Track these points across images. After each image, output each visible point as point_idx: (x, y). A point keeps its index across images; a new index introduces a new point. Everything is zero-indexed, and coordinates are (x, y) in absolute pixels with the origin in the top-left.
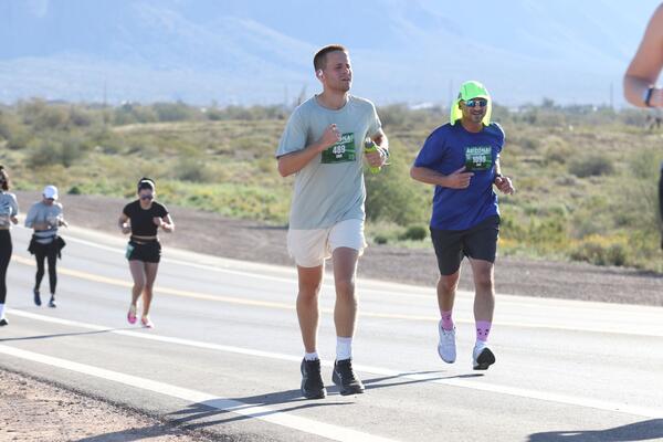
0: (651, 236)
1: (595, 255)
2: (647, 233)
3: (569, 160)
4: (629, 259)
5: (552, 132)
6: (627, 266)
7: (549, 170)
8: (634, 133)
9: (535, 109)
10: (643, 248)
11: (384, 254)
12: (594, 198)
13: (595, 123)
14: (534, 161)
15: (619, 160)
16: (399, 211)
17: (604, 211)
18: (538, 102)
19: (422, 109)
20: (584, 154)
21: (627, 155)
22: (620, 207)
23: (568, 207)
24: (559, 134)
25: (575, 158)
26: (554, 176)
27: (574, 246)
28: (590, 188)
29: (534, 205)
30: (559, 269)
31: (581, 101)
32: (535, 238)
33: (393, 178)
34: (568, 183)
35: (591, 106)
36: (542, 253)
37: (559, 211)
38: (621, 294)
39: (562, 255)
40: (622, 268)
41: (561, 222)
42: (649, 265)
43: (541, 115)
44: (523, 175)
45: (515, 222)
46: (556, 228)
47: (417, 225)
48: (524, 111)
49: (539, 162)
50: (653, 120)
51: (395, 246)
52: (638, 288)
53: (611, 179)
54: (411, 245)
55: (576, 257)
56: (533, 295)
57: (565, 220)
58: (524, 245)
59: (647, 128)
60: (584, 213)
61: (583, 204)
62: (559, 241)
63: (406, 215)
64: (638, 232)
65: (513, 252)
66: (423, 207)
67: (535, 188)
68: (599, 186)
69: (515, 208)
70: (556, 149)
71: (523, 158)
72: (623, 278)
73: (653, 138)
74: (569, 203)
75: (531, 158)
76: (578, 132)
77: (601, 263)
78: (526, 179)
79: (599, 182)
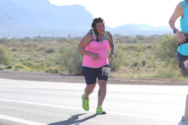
0: (64, 66)
1: (51, 71)
2: (63, 66)
3: (44, 50)
4: (59, 72)
5: (40, 43)
6: (58, 73)
7: (40, 52)
8: (59, 43)
9: (36, 38)
10: (62, 69)
11: (2, 72)
12: (50, 58)
13: (51, 41)
14: (36, 50)
15: (56, 49)
16: (5, 62)
17: (52, 61)
18: (37, 36)
19: (10, 39)
20: (48, 48)
21: (58, 48)
22: (57, 60)
23: (44, 60)
24: (42, 43)
25: (46, 49)
26: (41, 53)
27: (46, 69)
28: (50, 56)
29: (37, 60)
30: (43, 75)
31: (47, 36)
32: (37, 67)
33: (4, 55)
34: (44, 55)
35: (49, 37)
36: (39, 71)
37: (42, 61)
38: (57, 80)
39: (43, 71)
40: (57, 74)
41: (43, 64)
42: (64, 73)
43: (38, 39)
44: (34, 53)
45: (32, 64)
46: (42, 65)
47: (10, 65)
48: (34, 38)
49: (37, 50)
50: (63, 40)
51: (5, 70)
52: (61, 78)
53: (54, 54)
54: (9, 70)
55: (47, 72)
56: (37, 81)
57: (44, 63)
58: (34, 69)
59: (62, 41)
60: (48, 61)
61: (48, 60)
62: (43, 68)
63: (7, 63)
64: (61, 65)
65: (32, 71)
66: (11, 61)
67: (37, 56)
68: (51, 55)
69: (32, 61)
70: (41, 47)
71: (34, 49)
72: (58, 76)
73: (64, 44)
74: (45, 59)
75: (36, 49)
76: (46, 43)
77: (52, 73)
78: (34, 54)
79: (51, 54)
